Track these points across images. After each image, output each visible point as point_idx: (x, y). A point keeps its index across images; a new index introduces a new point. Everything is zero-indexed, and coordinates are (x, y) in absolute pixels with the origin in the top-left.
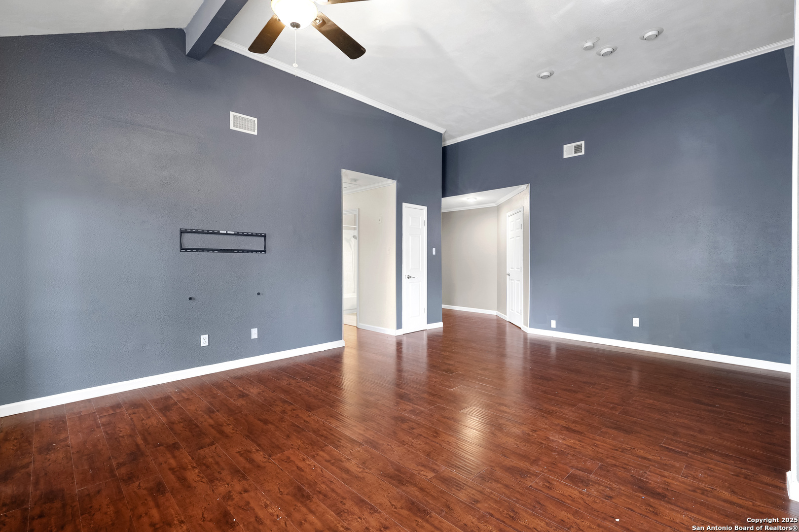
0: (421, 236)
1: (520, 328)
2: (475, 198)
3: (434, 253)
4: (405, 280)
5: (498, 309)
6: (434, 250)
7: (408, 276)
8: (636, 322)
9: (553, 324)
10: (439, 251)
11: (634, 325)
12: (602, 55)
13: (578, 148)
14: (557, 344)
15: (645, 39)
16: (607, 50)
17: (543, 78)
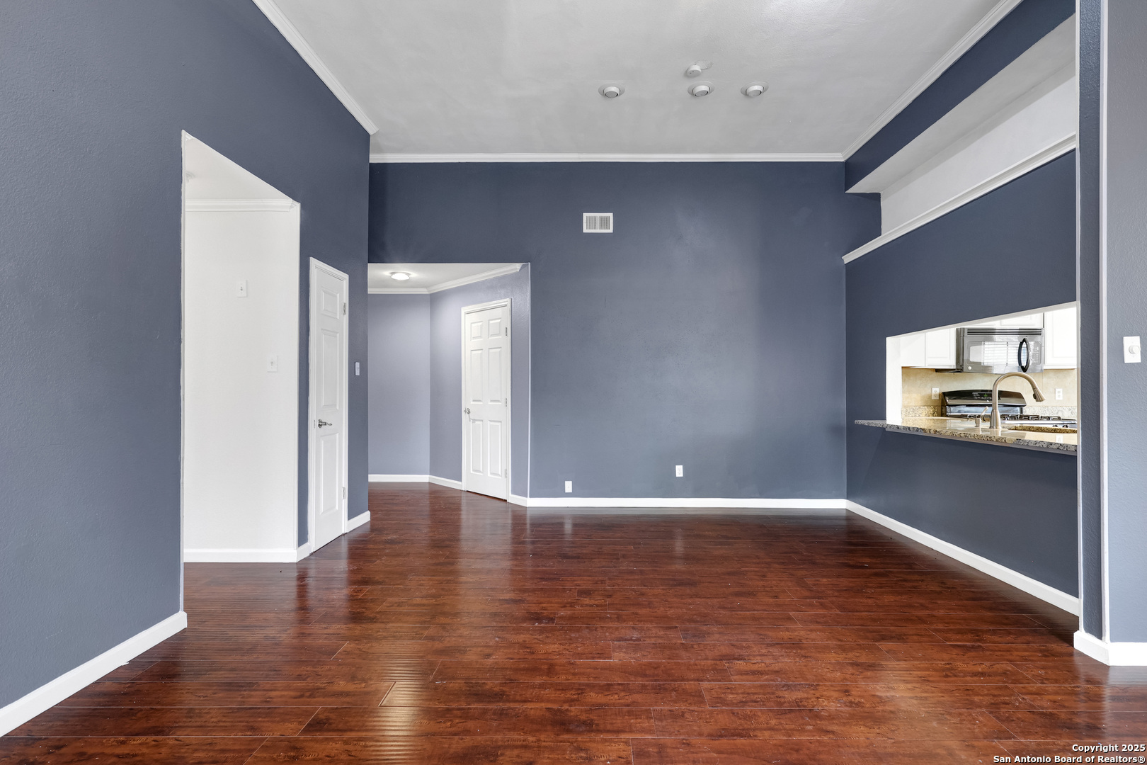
0: (338, 335)
1: (506, 501)
2: (408, 274)
3: (358, 373)
4: (313, 431)
5: (432, 472)
6: (357, 365)
7: (320, 421)
8: (679, 471)
9: (569, 486)
10: (364, 369)
11: (677, 475)
12: (693, 94)
13: (604, 222)
14: (574, 517)
15: (746, 94)
16: (704, 88)
17: (606, 95)
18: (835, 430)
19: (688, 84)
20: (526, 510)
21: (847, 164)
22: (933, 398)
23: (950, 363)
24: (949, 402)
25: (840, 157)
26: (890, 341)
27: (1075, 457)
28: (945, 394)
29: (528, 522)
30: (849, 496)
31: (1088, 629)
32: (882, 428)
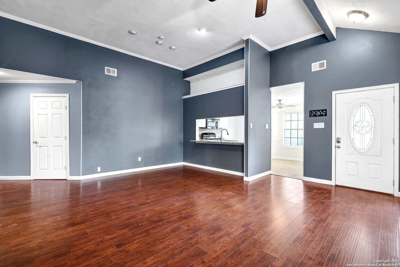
1: (66, 180)
8: (140, 159)
11: (139, 161)
12: (157, 43)
13: (114, 72)
14: (101, 181)
15: (171, 48)
16: (161, 42)
17: (130, 32)
18: (180, 143)
19: (157, 40)
20: (80, 181)
21: (184, 72)
22: (200, 135)
23: (205, 126)
24: (204, 135)
25: (182, 69)
26: (197, 120)
27: (244, 146)
28: (203, 134)
29: (81, 185)
30: (184, 161)
31: (246, 176)
32: (195, 142)
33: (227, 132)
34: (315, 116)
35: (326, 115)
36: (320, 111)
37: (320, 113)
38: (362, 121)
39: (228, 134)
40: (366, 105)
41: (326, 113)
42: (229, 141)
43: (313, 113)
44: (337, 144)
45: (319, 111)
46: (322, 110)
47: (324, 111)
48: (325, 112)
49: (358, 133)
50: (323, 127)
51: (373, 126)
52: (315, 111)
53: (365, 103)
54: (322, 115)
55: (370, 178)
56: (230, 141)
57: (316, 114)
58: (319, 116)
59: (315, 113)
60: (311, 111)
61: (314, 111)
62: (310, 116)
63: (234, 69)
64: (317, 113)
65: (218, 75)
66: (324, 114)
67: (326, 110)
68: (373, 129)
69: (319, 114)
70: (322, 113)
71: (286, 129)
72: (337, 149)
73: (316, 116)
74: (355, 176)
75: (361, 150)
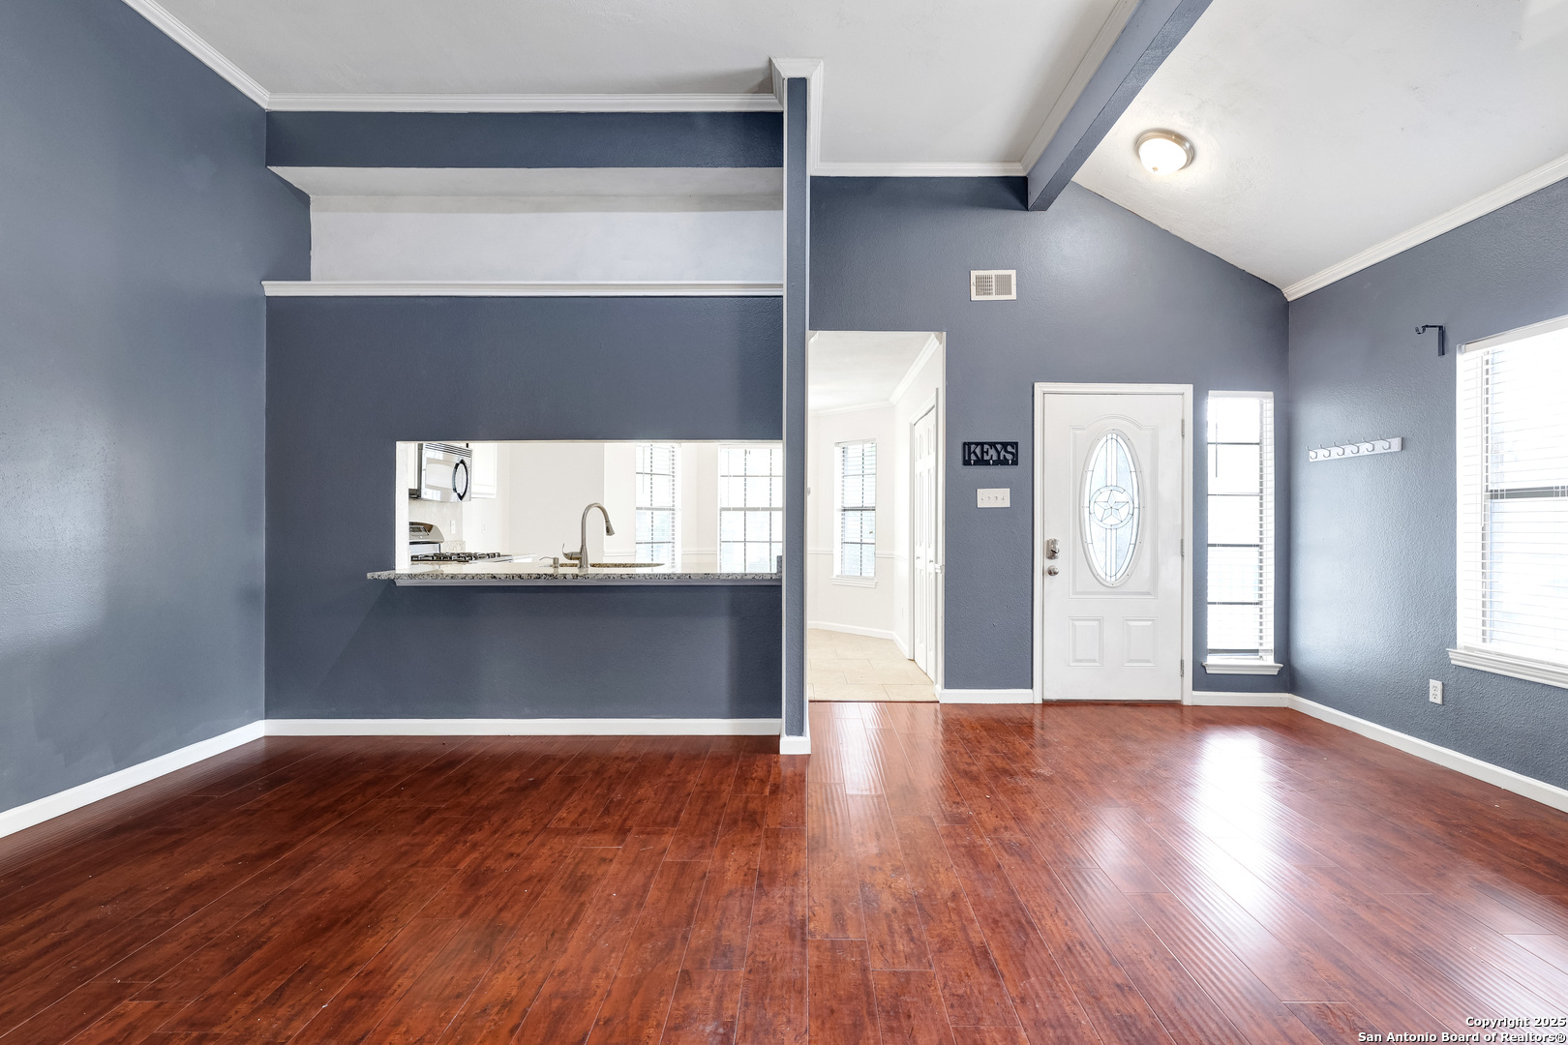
21: (274, 121)
26: (400, 447)
27: (774, 586)
30: (270, 712)
31: (790, 733)
32: (391, 582)
33: (607, 521)
34: (981, 462)
35: (1015, 462)
36: (999, 447)
37: (999, 453)
38: (1112, 488)
39: (609, 531)
40: (1119, 440)
41: (1015, 455)
42: (616, 566)
43: (974, 452)
44: (1049, 563)
45: (993, 445)
46: (1005, 445)
47: (1009, 448)
48: (1014, 451)
49: (1101, 524)
50: (1007, 504)
51: (1136, 505)
52: (982, 444)
53: (1120, 434)
54: (1005, 462)
55: (1131, 661)
56: (625, 566)
57: (986, 458)
58: (996, 463)
59: (982, 452)
60: (969, 444)
61: (977, 444)
62: (967, 463)
63: (647, 202)
64: (987, 453)
65: (539, 208)
66: (1009, 457)
67: (1015, 445)
68: (1136, 511)
69: (995, 458)
70: (1003, 453)
71: (728, 509)
72: (1048, 578)
73: (987, 463)
74: (1094, 661)
75: (1108, 579)
